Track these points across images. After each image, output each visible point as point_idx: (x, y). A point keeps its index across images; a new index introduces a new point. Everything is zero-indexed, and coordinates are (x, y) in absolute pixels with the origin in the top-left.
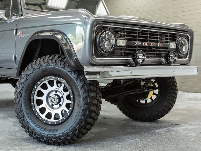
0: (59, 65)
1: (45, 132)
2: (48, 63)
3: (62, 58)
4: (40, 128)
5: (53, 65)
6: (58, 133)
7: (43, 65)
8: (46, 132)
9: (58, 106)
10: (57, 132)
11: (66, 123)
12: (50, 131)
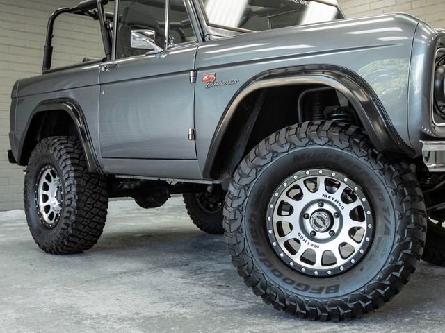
0: (336, 142)
1: (306, 294)
2: (311, 140)
3: (343, 128)
4: (294, 285)
5: (322, 143)
6: (340, 293)
7: (297, 142)
8: (310, 292)
9: (327, 235)
10: (336, 291)
11: (357, 270)
12: (320, 290)
